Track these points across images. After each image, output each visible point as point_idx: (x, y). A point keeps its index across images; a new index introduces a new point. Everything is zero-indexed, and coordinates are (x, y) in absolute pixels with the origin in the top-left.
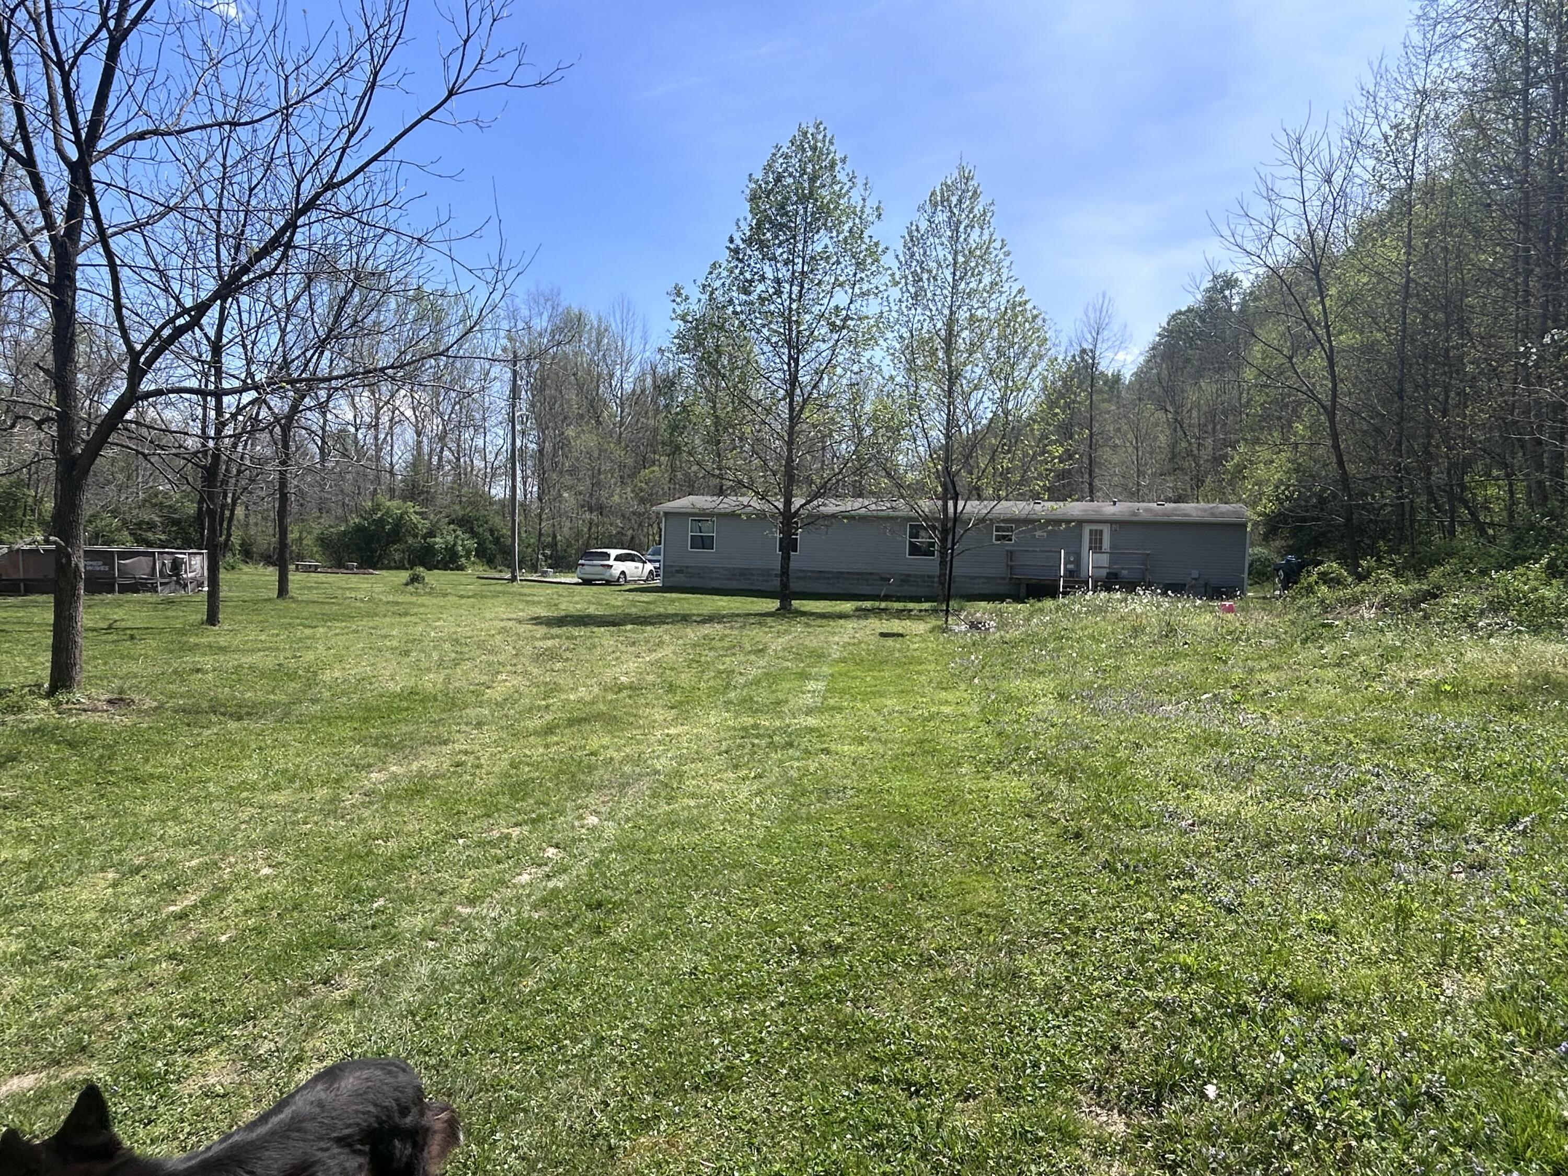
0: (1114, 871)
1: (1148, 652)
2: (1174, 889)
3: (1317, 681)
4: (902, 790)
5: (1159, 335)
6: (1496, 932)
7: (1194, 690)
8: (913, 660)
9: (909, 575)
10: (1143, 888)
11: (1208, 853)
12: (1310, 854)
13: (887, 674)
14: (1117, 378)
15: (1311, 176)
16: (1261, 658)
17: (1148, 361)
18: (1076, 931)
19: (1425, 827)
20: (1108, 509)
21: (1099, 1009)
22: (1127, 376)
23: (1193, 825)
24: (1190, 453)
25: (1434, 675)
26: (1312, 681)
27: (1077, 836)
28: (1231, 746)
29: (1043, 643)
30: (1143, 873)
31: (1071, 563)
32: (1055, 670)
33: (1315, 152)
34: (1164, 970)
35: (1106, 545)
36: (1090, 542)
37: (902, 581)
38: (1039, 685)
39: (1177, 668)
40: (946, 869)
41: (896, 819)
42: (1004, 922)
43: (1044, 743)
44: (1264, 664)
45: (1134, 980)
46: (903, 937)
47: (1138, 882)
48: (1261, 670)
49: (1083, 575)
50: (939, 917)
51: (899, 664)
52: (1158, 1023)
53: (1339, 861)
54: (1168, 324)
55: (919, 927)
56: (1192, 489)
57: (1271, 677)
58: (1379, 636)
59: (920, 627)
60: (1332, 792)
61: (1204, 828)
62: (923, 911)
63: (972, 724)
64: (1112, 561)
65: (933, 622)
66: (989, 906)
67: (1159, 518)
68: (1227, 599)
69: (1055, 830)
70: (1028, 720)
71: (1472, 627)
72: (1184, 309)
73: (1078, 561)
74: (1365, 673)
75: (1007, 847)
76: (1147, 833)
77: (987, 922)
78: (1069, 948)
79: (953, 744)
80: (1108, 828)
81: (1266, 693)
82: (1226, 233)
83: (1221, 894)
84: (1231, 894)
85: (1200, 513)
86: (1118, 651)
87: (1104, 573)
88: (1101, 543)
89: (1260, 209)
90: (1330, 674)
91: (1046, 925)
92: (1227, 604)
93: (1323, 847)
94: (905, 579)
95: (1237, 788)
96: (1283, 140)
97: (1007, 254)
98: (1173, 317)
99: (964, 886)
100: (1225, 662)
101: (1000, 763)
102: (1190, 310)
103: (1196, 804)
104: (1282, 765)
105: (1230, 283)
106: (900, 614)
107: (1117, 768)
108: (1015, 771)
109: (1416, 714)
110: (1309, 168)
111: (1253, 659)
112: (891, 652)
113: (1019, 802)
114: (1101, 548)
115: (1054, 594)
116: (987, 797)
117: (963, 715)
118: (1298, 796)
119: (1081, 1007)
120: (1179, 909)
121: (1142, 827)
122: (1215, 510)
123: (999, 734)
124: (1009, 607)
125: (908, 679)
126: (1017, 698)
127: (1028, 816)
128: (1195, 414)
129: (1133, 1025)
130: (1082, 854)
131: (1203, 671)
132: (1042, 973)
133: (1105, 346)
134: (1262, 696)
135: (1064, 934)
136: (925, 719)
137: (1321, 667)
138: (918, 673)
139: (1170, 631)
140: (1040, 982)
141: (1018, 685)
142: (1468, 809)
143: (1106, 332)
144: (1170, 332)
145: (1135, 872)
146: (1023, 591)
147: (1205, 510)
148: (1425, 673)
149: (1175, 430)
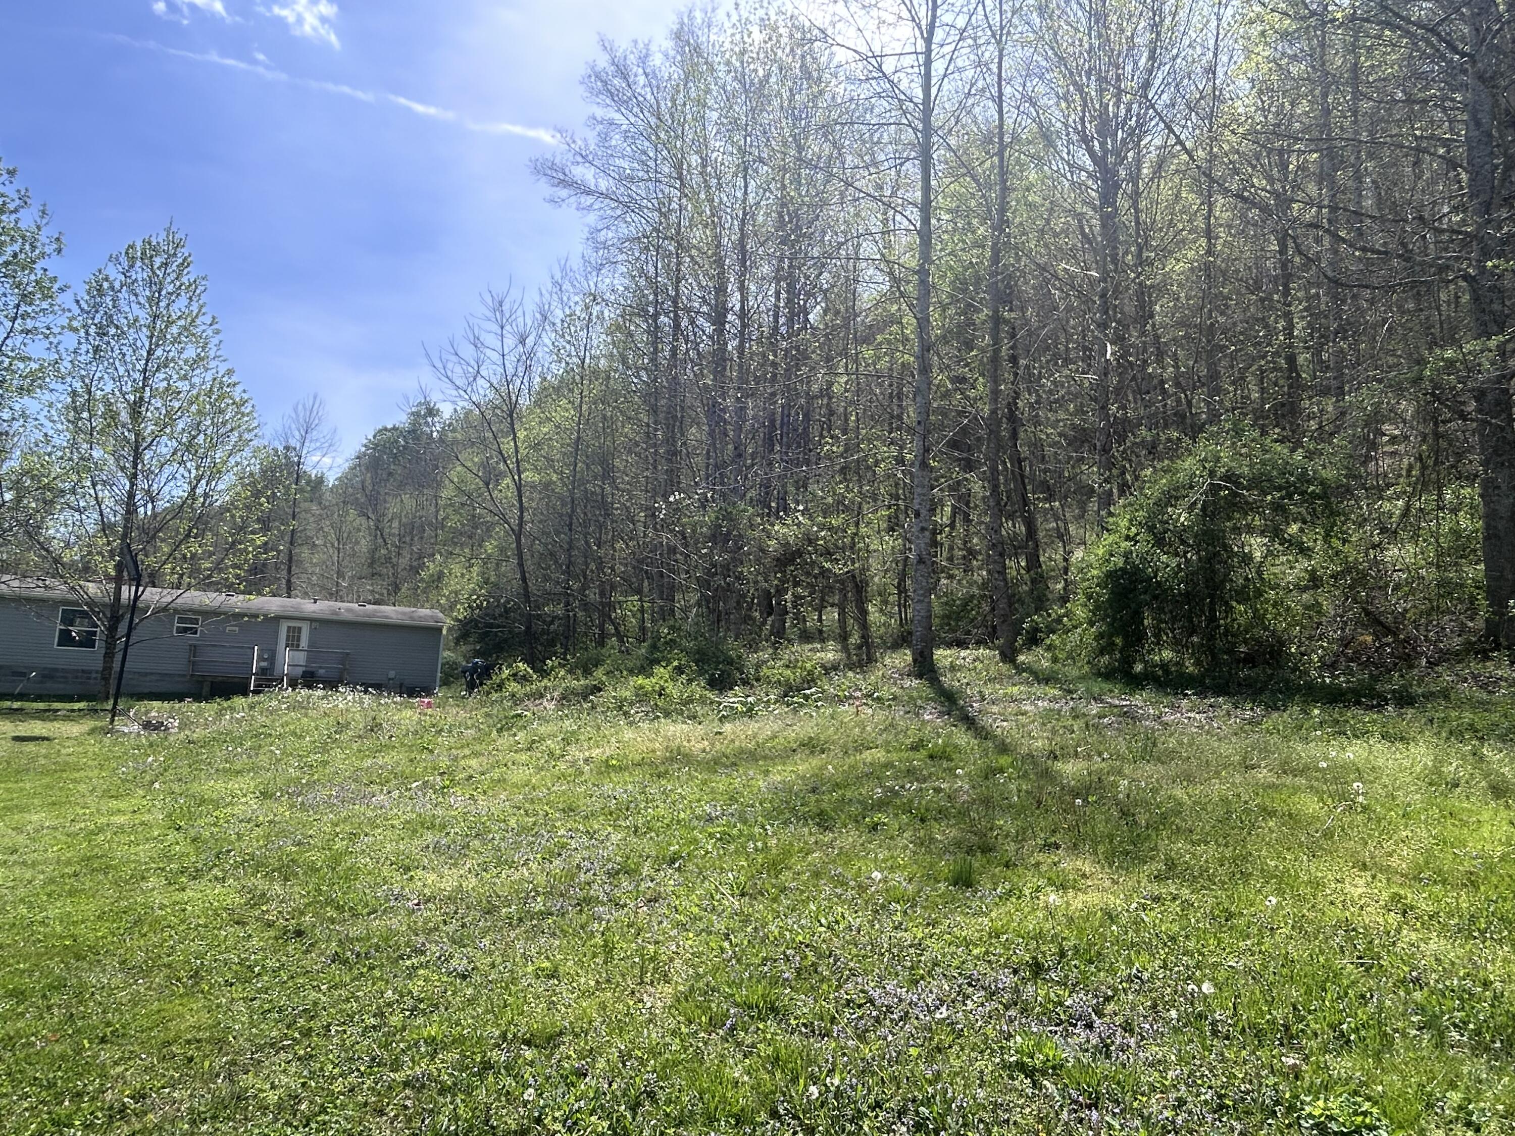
0: (345, 962)
1: (355, 746)
2: (407, 968)
3: (514, 764)
4: (65, 919)
5: (365, 446)
6: (674, 948)
7: (404, 779)
8: (65, 767)
9: (56, 670)
10: (377, 973)
11: (436, 929)
12: (528, 912)
13: (28, 786)
14: (320, 480)
15: (509, 336)
16: (462, 747)
17: (351, 469)
18: (307, 1033)
19: (612, 874)
20: (309, 607)
21: (343, 1107)
22: (331, 480)
23: (418, 904)
24: (388, 559)
25: (603, 753)
26: (510, 764)
27: (299, 933)
28: (445, 827)
29: (240, 742)
30: (375, 959)
31: (265, 660)
32: (254, 769)
33: (513, 317)
34: (409, 1048)
35: (304, 643)
36: (288, 639)
37: (44, 676)
38: (235, 785)
39: (387, 759)
40: (135, 1001)
41: (58, 954)
42: (220, 1043)
43: (252, 844)
44: (467, 752)
45: (379, 1065)
46: (79, 1095)
47: (371, 968)
48: (464, 757)
49: (277, 673)
50: (133, 1055)
51: (45, 772)
52: (408, 1103)
53: (551, 914)
54: (374, 437)
55: (104, 1076)
56: (389, 594)
57: (474, 762)
58: (560, 723)
59: (75, 729)
60: (539, 856)
61: (430, 905)
62: (105, 1055)
63: (156, 833)
64: (308, 660)
65: (89, 724)
66: (199, 1029)
67: (359, 619)
68: (426, 696)
69: (272, 933)
70: (228, 822)
71: (626, 714)
72: (389, 426)
73: (272, 659)
74: (551, 754)
75: (215, 961)
76: (375, 919)
77: (198, 1049)
78: (302, 1052)
79: (133, 857)
80: (332, 921)
81: (471, 777)
82: (439, 365)
83: (454, 963)
84: (465, 961)
85: (400, 616)
86: (324, 748)
87: (300, 671)
88: (299, 640)
89: (468, 352)
90: (523, 757)
91: (274, 1034)
92: (426, 700)
93: (538, 905)
94: (48, 675)
95: (455, 865)
96: (489, 300)
97: (217, 332)
98: (380, 431)
99: (163, 1014)
100: (431, 752)
101: (197, 871)
102: (395, 428)
103: (420, 884)
104: (493, 839)
105: (432, 412)
106: (41, 715)
107: (335, 861)
108: (216, 878)
109: (594, 785)
110: (508, 327)
111: (457, 749)
112: (34, 759)
113: (225, 909)
114: (298, 646)
115: (245, 693)
116: (184, 910)
117: (142, 823)
118: (511, 865)
119: (323, 1110)
120: (416, 986)
121: (369, 914)
122: (415, 615)
123: (194, 840)
124: (190, 707)
125: (61, 789)
126: (212, 800)
127: (238, 923)
128: (395, 524)
129: (382, 1113)
130: (308, 951)
131: (411, 761)
132: (273, 1087)
133: (313, 445)
134: (467, 780)
135: (294, 1039)
136: (92, 833)
137: (516, 752)
138: (75, 781)
139: (375, 727)
140: (272, 1097)
141: (212, 787)
142: (641, 856)
143: (315, 433)
144: (377, 445)
145: (367, 958)
146: (206, 689)
147: (404, 614)
148: (595, 752)
149: (376, 536)
